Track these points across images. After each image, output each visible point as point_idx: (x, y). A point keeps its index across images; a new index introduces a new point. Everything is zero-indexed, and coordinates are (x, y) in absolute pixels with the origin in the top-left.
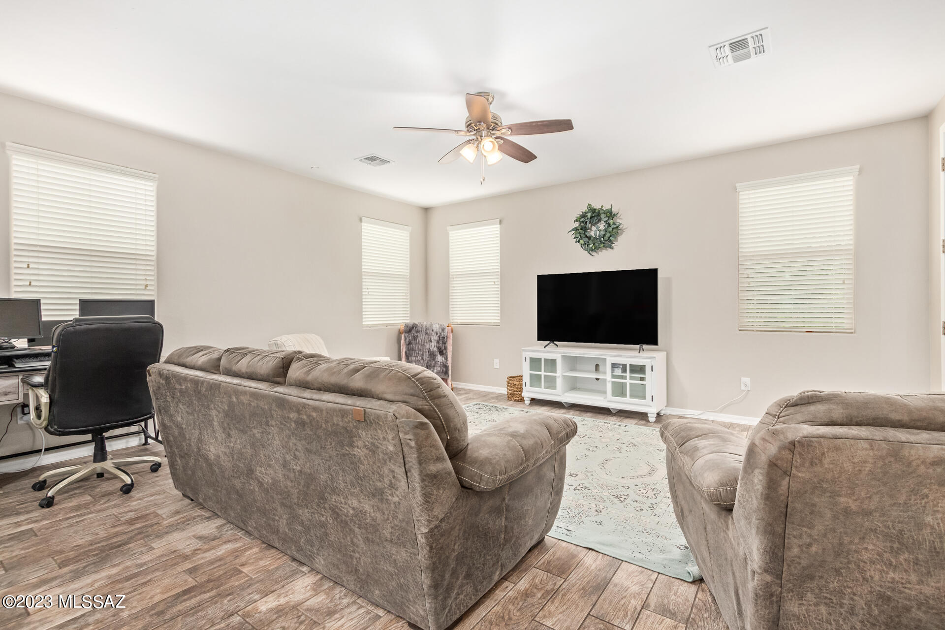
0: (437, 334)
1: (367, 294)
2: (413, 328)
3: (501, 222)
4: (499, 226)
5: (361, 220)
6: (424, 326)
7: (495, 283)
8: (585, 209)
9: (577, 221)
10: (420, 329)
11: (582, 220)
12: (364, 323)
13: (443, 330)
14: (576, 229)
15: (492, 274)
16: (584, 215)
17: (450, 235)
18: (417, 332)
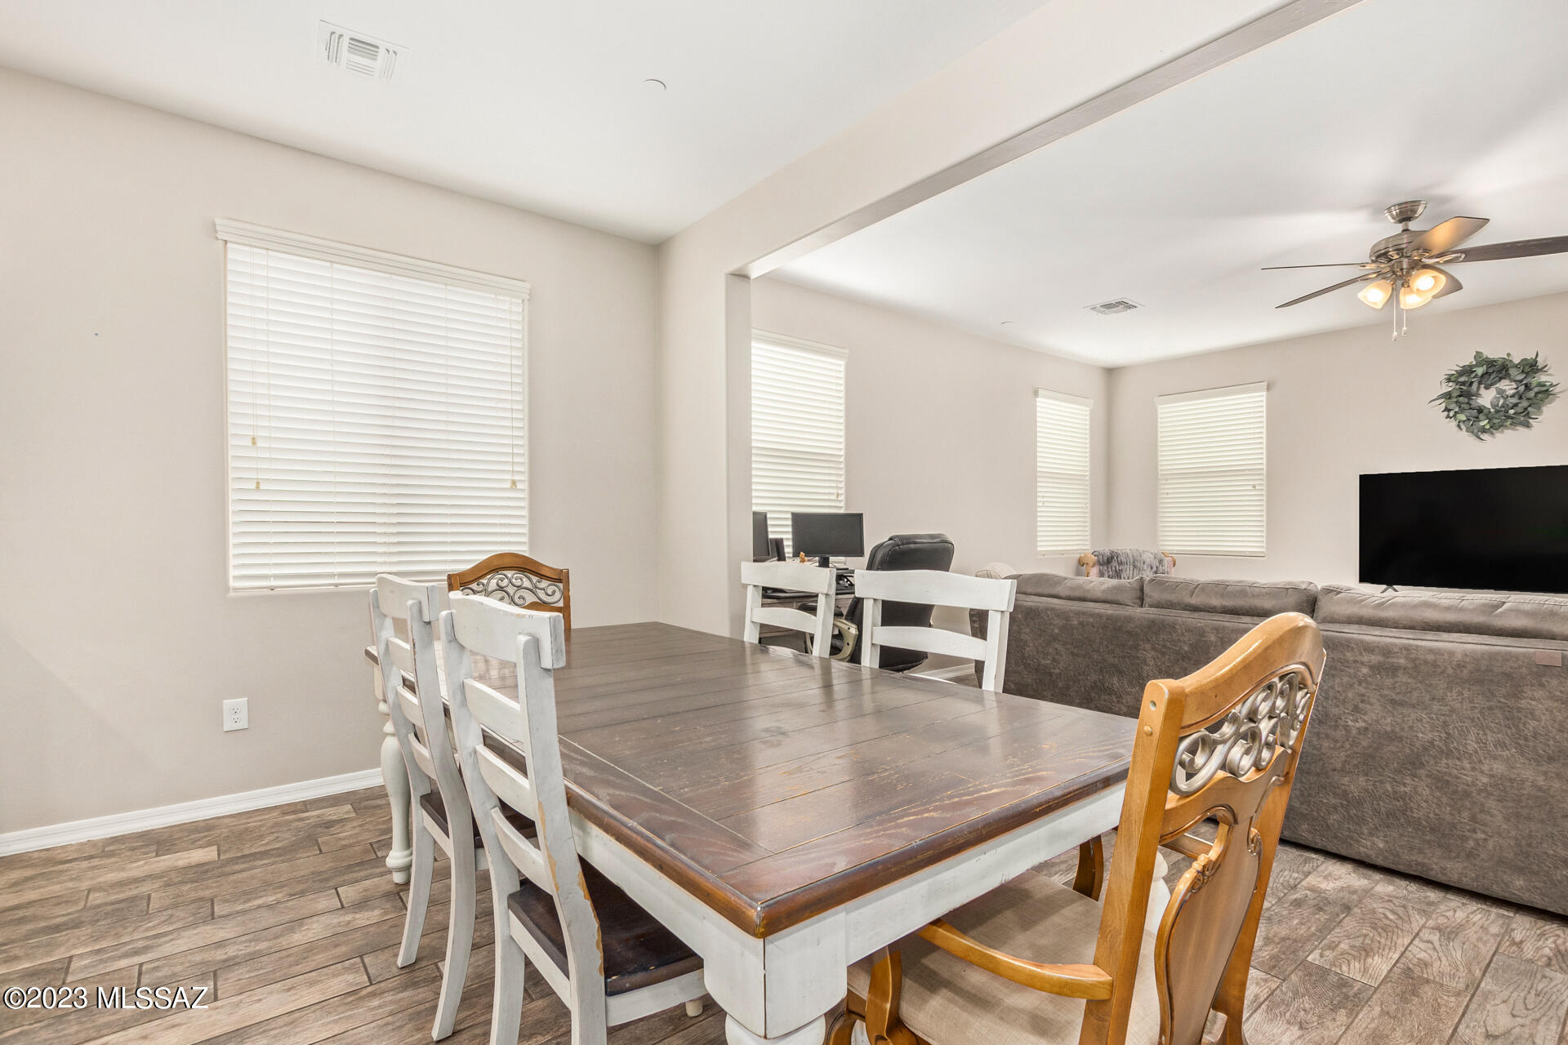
0: (1152, 568)
1: (1041, 504)
2: (1112, 558)
3: (1269, 388)
4: (1264, 393)
5: (1036, 393)
6: (1130, 556)
7: (1254, 486)
8: (1469, 360)
9: (1449, 380)
10: (1123, 560)
11: (1462, 379)
12: (1039, 549)
13: (1161, 561)
14: (1447, 396)
15: (1247, 472)
16: (1467, 371)
17: (1159, 411)
18: (1121, 563)
